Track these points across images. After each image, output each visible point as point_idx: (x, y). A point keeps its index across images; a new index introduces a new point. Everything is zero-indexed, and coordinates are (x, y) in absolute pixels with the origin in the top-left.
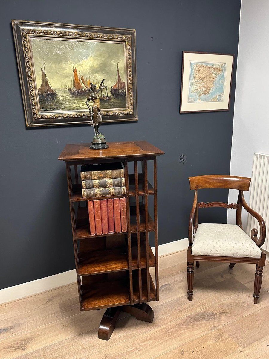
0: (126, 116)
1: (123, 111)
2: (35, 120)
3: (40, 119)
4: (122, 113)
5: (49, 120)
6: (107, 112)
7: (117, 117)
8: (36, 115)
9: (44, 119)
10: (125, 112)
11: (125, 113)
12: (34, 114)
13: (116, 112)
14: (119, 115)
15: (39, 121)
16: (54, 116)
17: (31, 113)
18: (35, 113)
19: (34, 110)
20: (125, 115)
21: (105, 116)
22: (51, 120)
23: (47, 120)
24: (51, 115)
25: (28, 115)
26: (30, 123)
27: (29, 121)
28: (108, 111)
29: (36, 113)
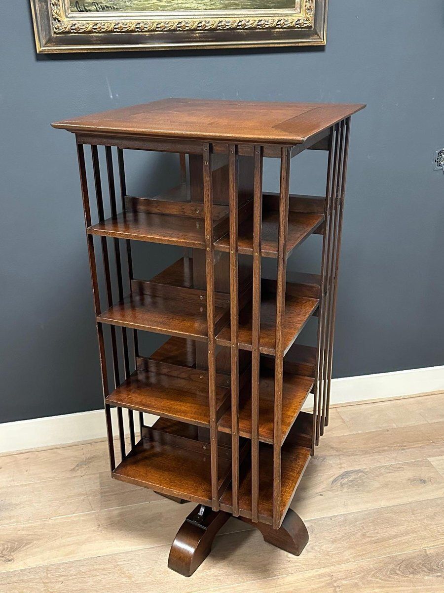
0: (292, 32)
1: (286, 18)
2: (55, 35)
3: (69, 32)
4: (282, 22)
5: (92, 37)
6: (241, 19)
7: (268, 32)
8: (59, 21)
9: (77, 33)
10: (290, 19)
11: (290, 21)
12: (55, 19)
13: (265, 20)
14: (274, 28)
15: (66, 38)
16: (104, 25)
17: (47, 16)
18: (55, 16)
19: (54, 8)
20: (289, 27)
21: (235, 29)
22: (96, 37)
23: (84, 37)
24: (96, 24)
25: (39, 20)
26: (44, 42)
27: (41, 38)
28: (246, 16)
29: (60, 16)
